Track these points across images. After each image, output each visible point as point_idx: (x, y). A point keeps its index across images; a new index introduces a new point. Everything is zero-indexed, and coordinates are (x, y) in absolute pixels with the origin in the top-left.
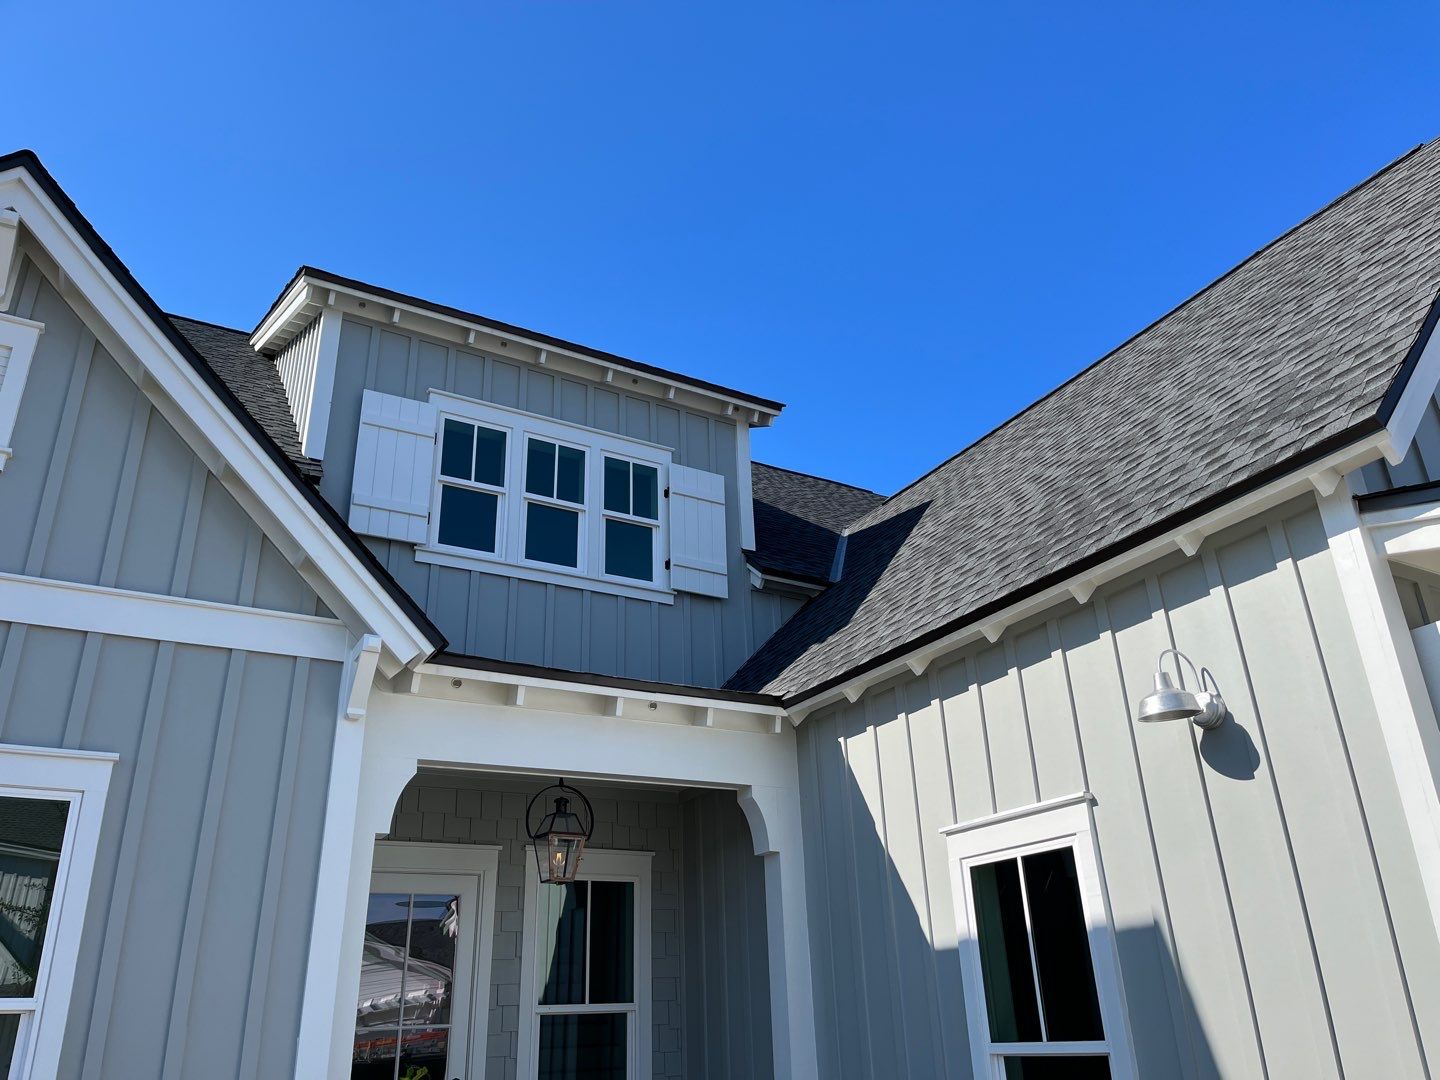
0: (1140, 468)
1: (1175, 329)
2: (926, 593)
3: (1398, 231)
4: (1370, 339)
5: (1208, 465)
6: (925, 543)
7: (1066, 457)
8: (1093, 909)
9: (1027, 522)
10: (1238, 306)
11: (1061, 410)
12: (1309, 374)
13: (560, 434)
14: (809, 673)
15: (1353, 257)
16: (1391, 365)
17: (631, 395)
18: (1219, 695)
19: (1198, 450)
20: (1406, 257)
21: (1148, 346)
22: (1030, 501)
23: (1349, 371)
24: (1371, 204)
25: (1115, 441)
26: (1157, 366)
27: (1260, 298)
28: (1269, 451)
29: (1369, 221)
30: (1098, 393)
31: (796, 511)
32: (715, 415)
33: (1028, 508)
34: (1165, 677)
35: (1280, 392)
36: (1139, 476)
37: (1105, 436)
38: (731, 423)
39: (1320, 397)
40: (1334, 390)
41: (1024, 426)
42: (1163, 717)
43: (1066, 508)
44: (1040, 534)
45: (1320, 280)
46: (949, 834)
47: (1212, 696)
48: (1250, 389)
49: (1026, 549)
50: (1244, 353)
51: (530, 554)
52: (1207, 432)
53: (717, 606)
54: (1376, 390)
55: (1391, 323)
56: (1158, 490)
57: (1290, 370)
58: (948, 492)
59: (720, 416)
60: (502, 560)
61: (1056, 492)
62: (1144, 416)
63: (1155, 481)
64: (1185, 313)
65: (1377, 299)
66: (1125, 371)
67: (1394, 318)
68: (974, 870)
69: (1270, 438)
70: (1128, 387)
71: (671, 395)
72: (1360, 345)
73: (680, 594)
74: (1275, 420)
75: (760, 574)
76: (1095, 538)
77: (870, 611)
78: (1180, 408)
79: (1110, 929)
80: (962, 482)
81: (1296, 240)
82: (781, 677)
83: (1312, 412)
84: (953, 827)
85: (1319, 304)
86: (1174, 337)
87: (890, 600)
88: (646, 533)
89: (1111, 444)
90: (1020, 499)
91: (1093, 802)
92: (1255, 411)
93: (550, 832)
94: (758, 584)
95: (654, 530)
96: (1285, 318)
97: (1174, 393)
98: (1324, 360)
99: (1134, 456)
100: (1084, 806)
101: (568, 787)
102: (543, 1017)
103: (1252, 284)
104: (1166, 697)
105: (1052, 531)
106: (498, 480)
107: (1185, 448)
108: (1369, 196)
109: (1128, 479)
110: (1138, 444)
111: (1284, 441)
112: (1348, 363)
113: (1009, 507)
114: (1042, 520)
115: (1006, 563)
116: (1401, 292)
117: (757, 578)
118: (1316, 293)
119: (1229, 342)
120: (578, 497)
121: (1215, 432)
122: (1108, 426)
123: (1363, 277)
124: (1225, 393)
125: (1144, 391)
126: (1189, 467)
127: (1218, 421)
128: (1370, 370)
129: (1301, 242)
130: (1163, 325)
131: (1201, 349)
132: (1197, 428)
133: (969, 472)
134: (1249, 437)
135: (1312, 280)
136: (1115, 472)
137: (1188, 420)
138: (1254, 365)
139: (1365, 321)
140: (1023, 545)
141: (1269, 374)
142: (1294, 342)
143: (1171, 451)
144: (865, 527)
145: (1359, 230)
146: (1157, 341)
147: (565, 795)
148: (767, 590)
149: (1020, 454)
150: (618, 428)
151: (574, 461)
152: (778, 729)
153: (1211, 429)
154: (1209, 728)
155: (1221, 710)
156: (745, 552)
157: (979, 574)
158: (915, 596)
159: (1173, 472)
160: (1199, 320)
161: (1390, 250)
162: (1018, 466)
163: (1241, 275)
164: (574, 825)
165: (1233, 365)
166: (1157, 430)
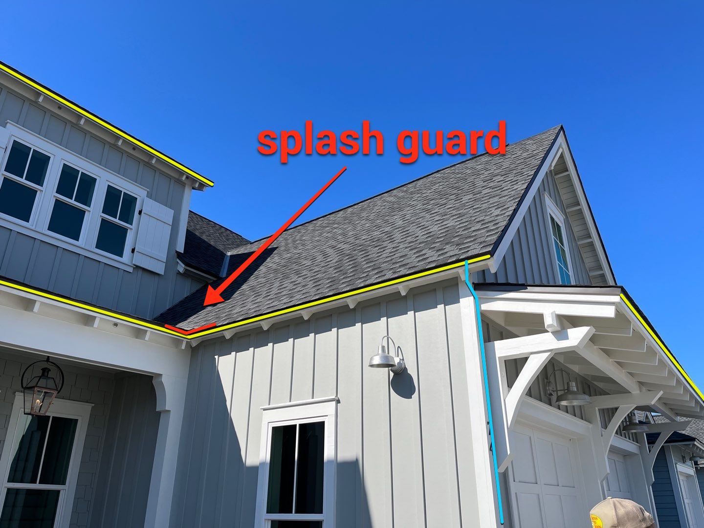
0: (385, 252)
1: (401, 194)
2: (275, 291)
3: (499, 177)
4: (488, 219)
5: (417, 257)
6: (274, 266)
7: (349, 240)
8: (329, 452)
9: (329, 266)
10: (429, 191)
11: (345, 218)
12: (462, 227)
13: (83, 166)
14: (206, 321)
15: (479, 183)
16: (497, 231)
17: (130, 156)
18: (403, 359)
19: (412, 249)
20: (502, 188)
21: (388, 199)
22: (330, 257)
23: (479, 230)
24: (487, 163)
25: (372, 238)
26: (392, 209)
27: (439, 190)
28: (444, 256)
29: (486, 170)
30: (364, 214)
31: (204, 237)
32: (175, 178)
33: (329, 260)
34: (383, 347)
35: (449, 232)
36: (384, 255)
37: (368, 234)
38: (183, 185)
39: (467, 238)
40: (472, 236)
41: (327, 222)
42: (379, 366)
43: (348, 264)
44: (336, 273)
45: (465, 189)
46: (265, 410)
47: (400, 359)
48: (435, 228)
49: (329, 278)
50: (433, 212)
51: (50, 228)
52: (416, 242)
53: (157, 278)
54: (491, 240)
55: (497, 214)
56: (394, 263)
57: (453, 224)
58: (287, 244)
59: (178, 179)
60: (33, 228)
61: (343, 255)
62: (387, 229)
63: (392, 259)
64: (405, 189)
65: (490, 203)
66: (377, 208)
67: (498, 212)
68: (274, 429)
69: (445, 251)
70: (378, 215)
71: (154, 161)
72: (483, 220)
73: (137, 267)
74: (447, 244)
75: (183, 266)
76: (363, 280)
77: (243, 295)
78: (403, 229)
79: (335, 461)
80: (294, 241)
81: (455, 170)
82: (189, 320)
83: (463, 244)
84: (267, 406)
85: (465, 199)
86: (399, 198)
87: (255, 291)
88: (124, 231)
89: (371, 239)
90: (325, 255)
91: (338, 401)
92: (438, 238)
93: (36, 386)
94: (181, 270)
95: (129, 231)
96: (450, 201)
97: (401, 223)
98: (468, 223)
99: (382, 246)
100: (334, 403)
101: (52, 362)
102: (9, 490)
103: (435, 184)
104: (383, 357)
105: (342, 272)
106: (40, 182)
107: (406, 248)
108: (486, 159)
109: (379, 256)
110: (384, 241)
111: (451, 253)
112: (478, 226)
113: (320, 258)
114: (337, 267)
115: (318, 283)
116: (501, 202)
117: (181, 267)
118: (464, 194)
119: (425, 206)
120: (87, 202)
121: (420, 243)
122: (368, 230)
123: (484, 192)
124: (424, 227)
125: (387, 218)
126: (408, 256)
127: (422, 238)
128: (488, 231)
129: (457, 171)
130: (394, 191)
131: (413, 206)
132: (411, 240)
133: (298, 238)
134: (435, 249)
135: (462, 188)
136: (373, 252)
137: (407, 235)
138: (437, 218)
139: (485, 210)
140: (327, 276)
141: (444, 223)
142: (454, 212)
143: (400, 248)
144: (239, 253)
145: (482, 172)
146: (392, 198)
147: (49, 367)
148: (186, 274)
149: (325, 234)
150: (119, 171)
151: (89, 183)
152: (183, 347)
153: (418, 242)
154: (396, 374)
155: (403, 366)
156: (177, 252)
157: (304, 286)
158: (268, 291)
159: (401, 257)
160: (412, 193)
161: (496, 184)
162: (323, 240)
163: (430, 178)
164: (51, 383)
165: (428, 216)
166: (393, 237)
